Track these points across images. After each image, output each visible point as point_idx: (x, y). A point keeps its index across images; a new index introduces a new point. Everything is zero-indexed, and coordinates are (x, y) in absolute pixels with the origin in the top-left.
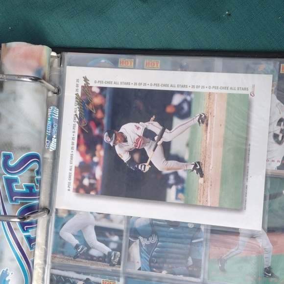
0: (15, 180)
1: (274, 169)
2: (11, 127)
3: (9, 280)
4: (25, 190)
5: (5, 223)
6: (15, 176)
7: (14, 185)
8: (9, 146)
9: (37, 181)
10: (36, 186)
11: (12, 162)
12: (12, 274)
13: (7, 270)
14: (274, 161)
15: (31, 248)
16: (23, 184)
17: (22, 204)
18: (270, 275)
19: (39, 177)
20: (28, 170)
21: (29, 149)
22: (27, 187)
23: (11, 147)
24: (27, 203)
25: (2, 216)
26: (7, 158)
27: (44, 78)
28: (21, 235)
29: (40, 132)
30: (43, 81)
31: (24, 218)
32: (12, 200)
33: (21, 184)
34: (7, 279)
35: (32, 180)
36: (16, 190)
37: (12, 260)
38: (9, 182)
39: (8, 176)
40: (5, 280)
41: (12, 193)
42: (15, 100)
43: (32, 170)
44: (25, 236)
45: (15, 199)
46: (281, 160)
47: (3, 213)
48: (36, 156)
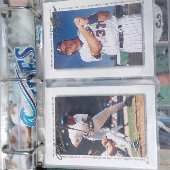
0: (23, 62)
1: (157, 41)
2: (17, 34)
3: (25, 112)
4: (28, 66)
5: (19, 82)
6: (23, 59)
7: (22, 64)
8: (17, 44)
9: (34, 62)
10: (34, 64)
11: (20, 52)
12: (26, 109)
13: (24, 107)
14: (157, 37)
15: (35, 96)
16: (27, 63)
17: (28, 73)
18: (160, 97)
19: (35, 60)
20: (29, 56)
21: (27, 45)
22: (29, 65)
23: (19, 45)
24: (30, 73)
25: (18, 78)
26: (17, 50)
27: (32, 8)
28: (29, 89)
29: (32, 36)
30: (31, 9)
31: (29, 79)
32: (22, 72)
33: (26, 63)
34: (24, 112)
35: (31, 61)
36: (24, 66)
37: (26, 102)
38: (20, 63)
39: (19, 59)
40: (23, 112)
41: (22, 68)
42: (18, 20)
43: (31, 56)
44: (31, 90)
45: (24, 71)
46: (160, 36)
47: (18, 77)
48: (32, 49)
